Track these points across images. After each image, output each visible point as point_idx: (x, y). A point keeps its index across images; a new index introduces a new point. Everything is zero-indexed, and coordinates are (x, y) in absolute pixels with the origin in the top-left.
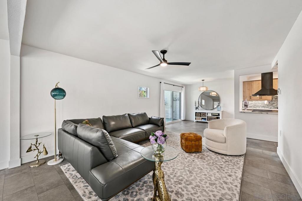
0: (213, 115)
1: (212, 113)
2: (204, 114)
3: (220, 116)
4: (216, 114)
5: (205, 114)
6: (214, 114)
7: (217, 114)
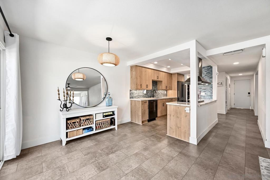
0: (106, 116)
1: (103, 113)
2: (87, 118)
3: (116, 117)
4: (110, 113)
5: (91, 117)
6: (107, 114)
7: (112, 113)
